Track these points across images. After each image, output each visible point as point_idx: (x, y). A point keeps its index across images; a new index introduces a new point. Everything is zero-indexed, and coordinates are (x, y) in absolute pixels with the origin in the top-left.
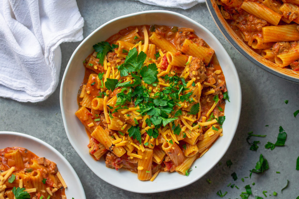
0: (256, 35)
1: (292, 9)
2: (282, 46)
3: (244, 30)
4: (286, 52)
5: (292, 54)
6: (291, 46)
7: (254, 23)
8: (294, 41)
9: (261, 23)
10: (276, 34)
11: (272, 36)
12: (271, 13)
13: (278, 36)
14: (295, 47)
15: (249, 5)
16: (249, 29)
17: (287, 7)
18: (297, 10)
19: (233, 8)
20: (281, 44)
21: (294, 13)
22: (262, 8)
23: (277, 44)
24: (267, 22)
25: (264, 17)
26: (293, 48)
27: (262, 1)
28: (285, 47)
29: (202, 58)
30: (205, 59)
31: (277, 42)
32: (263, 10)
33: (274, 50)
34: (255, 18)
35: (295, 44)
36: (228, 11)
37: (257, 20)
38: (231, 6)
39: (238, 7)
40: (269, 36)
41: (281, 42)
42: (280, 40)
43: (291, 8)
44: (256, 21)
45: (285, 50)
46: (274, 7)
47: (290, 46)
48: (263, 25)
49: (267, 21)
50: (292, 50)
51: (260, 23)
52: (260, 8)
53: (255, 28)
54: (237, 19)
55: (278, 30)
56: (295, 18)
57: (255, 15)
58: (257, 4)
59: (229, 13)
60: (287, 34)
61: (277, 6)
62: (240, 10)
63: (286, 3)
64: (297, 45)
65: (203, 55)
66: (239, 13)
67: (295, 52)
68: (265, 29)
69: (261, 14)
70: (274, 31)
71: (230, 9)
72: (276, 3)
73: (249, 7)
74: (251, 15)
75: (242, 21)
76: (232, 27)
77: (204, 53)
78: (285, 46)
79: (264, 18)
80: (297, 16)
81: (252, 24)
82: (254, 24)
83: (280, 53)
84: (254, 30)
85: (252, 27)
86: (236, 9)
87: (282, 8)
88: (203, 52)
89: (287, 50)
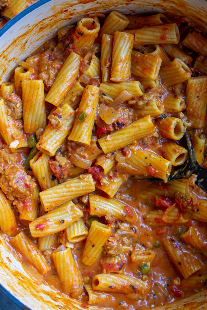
0: (34, 72)
1: (65, 121)
2: (16, 106)
3: (42, 56)
4: (7, 112)
5: (4, 119)
6: (17, 120)
7: (50, 69)
8: (23, 124)
9: (49, 79)
10: (32, 98)
11: (29, 93)
12: (61, 91)
13: (29, 101)
14: (15, 125)
15: (74, 62)
16: (42, 63)
17: (68, 114)
18: (63, 127)
19: (72, 41)
20: (18, 105)
21: (59, 122)
22: (70, 80)
23: (19, 99)
24: (50, 87)
25: (57, 82)
26: (13, 122)
27: (80, 81)
28: (14, 111)
29: (10, 6)
30: (9, 9)
31: (22, 100)
32: (66, 81)
33: (10, 96)
34: (56, 71)
35: (19, 125)
36: (68, 34)
37: (54, 73)
38: (75, 37)
39: (74, 48)
40: (30, 88)
41: (22, 105)
42: (25, 104)
43: (67, 120)
44: (52, 72)
45: (10, 110)
46: (70, 97)
47: (16, 118)
48: (46, 81)
49: (52, 87)
50: (10, 120)
51: (49, 77)
52: (70, 77)
53: (42, 70)
54: (58, 48)
55: (38, 101)
56: (52, 123)
57: (61, 71)
58: (76, 74)
59: (65, 36)
60: (33, 113)
61: (72, 101)
62: (69, 52)
63: (75, 112)
64: (18, 128)
65: (14, 6)
66: (65, 50)
67: (7, 124)
68: (40, 82)
69: (61, 78)
70: (37, 95)
71: (71, 37)
72: (75, 99)
73: (72, 62)
74: (62, 66)
75: (54, 54)
76: (48, 42)
77: (16, 8)
78: (16, 111)
79: (55, 82)
80: (54, 126)
81: (48, 66)
82: (48, 70)
83: (6, 103)
84: (41, 70)
85: (45, 67)
86: (71, 46)
87: (68, 106)
88: (18, 6)
89: (9, 114)
